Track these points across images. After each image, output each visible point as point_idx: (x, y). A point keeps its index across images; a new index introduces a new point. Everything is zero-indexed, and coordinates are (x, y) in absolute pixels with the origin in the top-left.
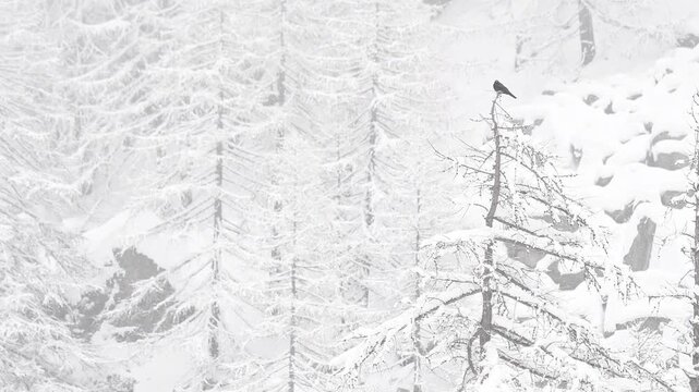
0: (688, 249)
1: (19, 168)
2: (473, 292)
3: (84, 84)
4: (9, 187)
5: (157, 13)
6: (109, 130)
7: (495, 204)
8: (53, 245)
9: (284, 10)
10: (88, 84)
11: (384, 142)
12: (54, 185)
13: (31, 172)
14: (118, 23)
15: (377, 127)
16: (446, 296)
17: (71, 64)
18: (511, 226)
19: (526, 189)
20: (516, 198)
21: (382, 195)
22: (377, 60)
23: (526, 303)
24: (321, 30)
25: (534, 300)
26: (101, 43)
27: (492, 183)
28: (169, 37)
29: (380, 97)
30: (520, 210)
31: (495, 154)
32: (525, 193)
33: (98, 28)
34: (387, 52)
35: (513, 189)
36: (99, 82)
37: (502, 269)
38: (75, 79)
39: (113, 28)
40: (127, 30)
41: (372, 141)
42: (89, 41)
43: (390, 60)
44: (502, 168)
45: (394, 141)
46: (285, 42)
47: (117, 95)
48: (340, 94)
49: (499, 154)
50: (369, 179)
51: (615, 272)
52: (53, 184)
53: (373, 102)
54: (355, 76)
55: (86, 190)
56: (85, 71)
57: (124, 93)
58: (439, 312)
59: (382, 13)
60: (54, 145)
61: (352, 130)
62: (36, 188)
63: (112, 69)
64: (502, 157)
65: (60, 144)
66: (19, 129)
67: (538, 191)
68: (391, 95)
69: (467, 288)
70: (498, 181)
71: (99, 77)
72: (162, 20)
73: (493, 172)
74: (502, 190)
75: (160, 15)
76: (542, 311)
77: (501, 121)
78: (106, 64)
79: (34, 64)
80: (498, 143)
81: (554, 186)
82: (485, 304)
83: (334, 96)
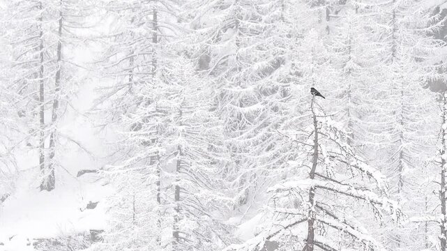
0: (437, 191)
1: (200, 188)
2: (302, 221)
3: (239, 141)
4: (195, 199)
5: (280, 100)
6: (254, 167)
7: (315, 165)
8: (220, 232)
9: (349, 96)
10: (242, 141)
11: (407, 170)
12: (220, 198)
13: (206, 190)
14: (258, 106)
15: (403, 162)
16: (286, 223)
17: (234, 130)
18: (326, 178)
19: (334, 155)
20: (327, 160)
21: (406, 201)
22: (402, 123)
23: (335, 227)
24: (371, 107)
25: (340, 225)
26: (250, 118)
27: (313, 151)
28: (286, 113)
29: (404, 144)
30: (330, 168)
31: (314, 133)
32: (333, 157)
33: (246, 110)
34: (408, 119)
35: (325, 154)
36: (249, 139)
37: (320, 206)
38: (234, 139)
39: (256, 109)
40: (264, 110)
41: (400, 170)
42: (243, 117)
43: (410, 123)
44: (319, 142)
45: (412, 170)
46: (351, 115)
47: (258, 147)
48: (381, 143)
49: (317, 133)
50: (399, 191)
51: (389, 206)
52: (219, 196)
53: (400, 147)
54: (391, 133)
55: (243, 202)
56: (241, 133)
57: (262, 146)
58: (281, 233)
59: (405, 97)
60: (224, 176)
61: (388, 164)
62: (210, 200)
63: (256, 132)
64: (319, 135)
65: (228, 175)
66: (200, 166)
67: (341, 156)
68: (410, 143)
69: (298, 218)
70: (317, 150)
71: (249, 137)
72: (283, 104)
73: (313, 144)
74: (320, 156)
75: (282, 101)
76: (344, 232)
77: (317, 112)
78: (252, 129)
79: (208, 129)
80: (316, 126)
81: (350, 152)
82: (309, 228)
83: (377, 144)
